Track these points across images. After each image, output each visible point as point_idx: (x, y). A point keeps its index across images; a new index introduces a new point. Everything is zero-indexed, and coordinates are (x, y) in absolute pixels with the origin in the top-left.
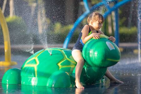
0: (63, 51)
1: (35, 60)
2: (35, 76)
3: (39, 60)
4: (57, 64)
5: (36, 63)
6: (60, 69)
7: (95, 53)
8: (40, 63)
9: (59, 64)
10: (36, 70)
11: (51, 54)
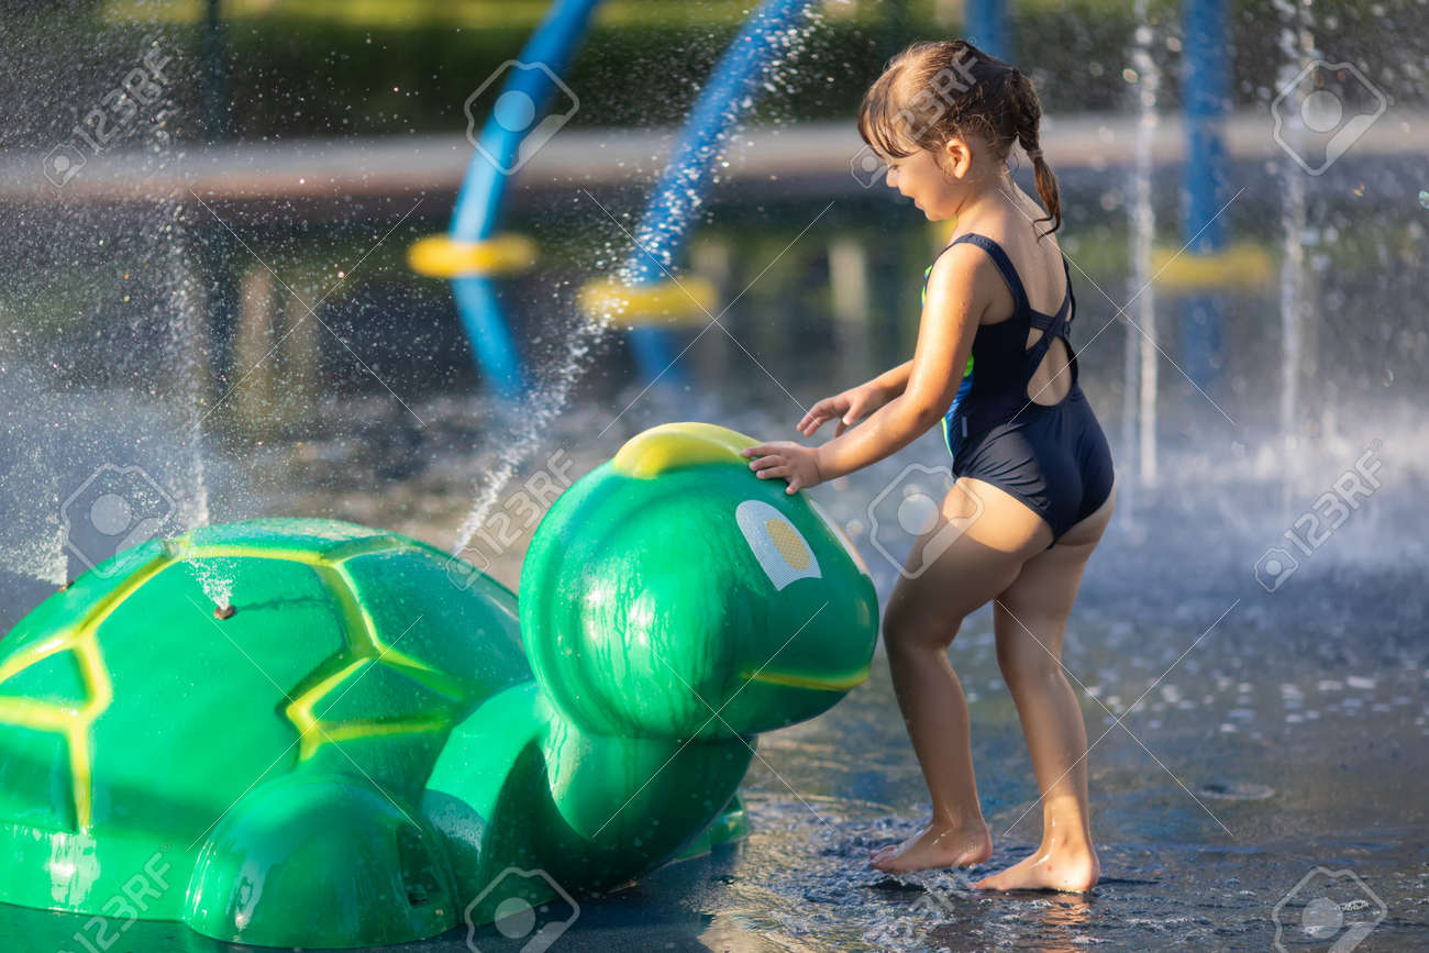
0: (339, 566)
1: (73, 659)
2: (73, 826)
3: (112, 661)
4: (280, 709)
5: (81, 690)
6: (309, 753)
7: (633, 614)
8: (121, 690)
9: (303, 711)
10: (82, 760)
11: (223, 603)
